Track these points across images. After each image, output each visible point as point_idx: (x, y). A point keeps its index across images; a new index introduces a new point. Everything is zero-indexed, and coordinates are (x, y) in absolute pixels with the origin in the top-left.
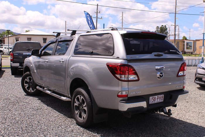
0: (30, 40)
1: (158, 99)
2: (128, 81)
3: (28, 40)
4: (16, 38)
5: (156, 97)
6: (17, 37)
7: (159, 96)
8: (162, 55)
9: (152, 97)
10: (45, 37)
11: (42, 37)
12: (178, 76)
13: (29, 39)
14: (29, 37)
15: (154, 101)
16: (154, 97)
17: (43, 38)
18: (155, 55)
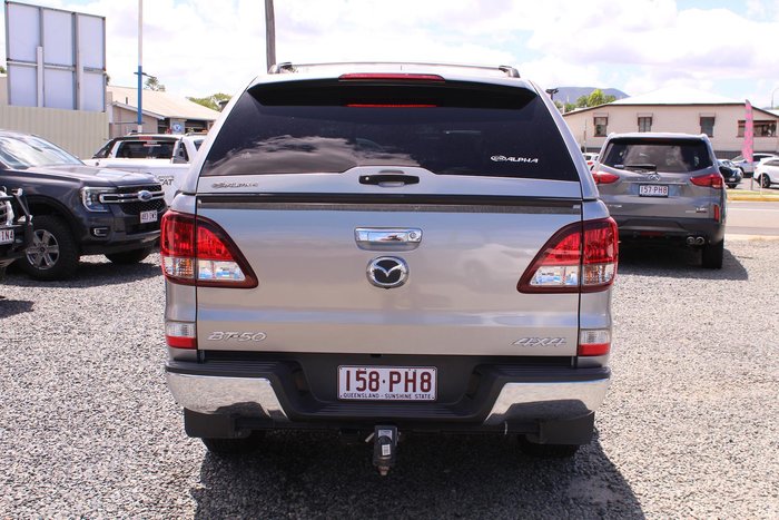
0: (648, 124)
1: (392, 382)
2: (197, 283)
3: (642, 124)
4: (595, 119)
5: (384, 373)
6: (602, 113)
7: (402, 371)
8: (414, 180)
9: (353, 371)
10: (708, 113)
11: (696, 115)
12: (525, 285)
13: (645, 122)
14: (645, 113)
15: (367, 391)
16: (369, 370)
17: (702, 119)
18: (362, 180)
